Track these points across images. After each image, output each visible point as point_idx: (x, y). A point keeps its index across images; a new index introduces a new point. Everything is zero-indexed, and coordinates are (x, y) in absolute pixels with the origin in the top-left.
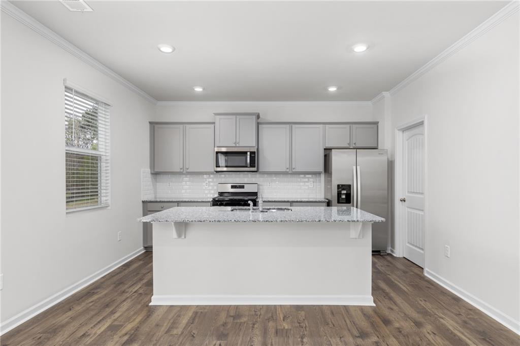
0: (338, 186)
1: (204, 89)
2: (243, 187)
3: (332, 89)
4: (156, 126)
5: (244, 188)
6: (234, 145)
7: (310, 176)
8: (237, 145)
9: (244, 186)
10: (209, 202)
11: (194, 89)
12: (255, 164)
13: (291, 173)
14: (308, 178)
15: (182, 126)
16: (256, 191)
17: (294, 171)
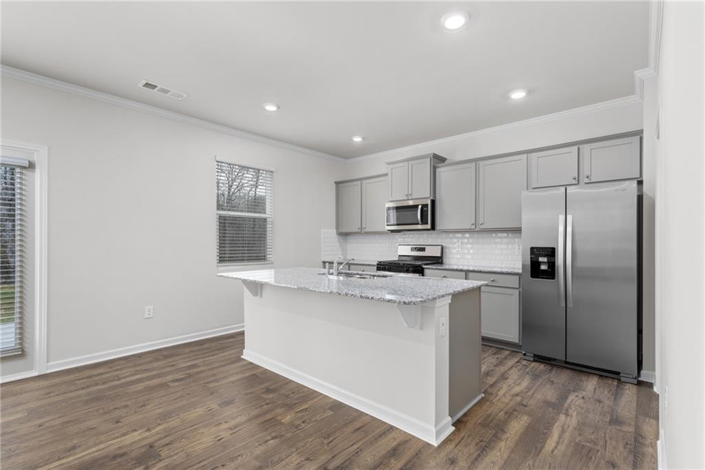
0: (532, 249)
1: (363, 139)
2: (423, 249)
3: (518, 95)
4: (340, 185)
5: (424, 251)
6: (406, 198)
7: (505, 235)
8: (410, 198)
9: (425, 248)
10: (374, 265)
11: (352, 140)
12: (428, 220)
13: (478, 231)
14: (502, 238)
15: (360, 182)
16: (439, 255)
17: (482, 227)
